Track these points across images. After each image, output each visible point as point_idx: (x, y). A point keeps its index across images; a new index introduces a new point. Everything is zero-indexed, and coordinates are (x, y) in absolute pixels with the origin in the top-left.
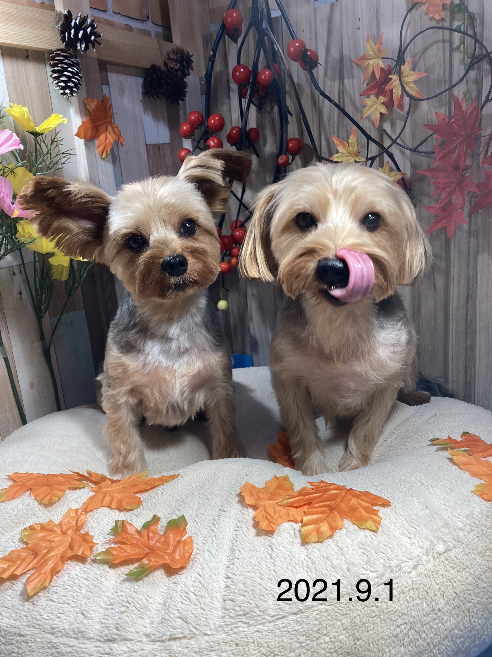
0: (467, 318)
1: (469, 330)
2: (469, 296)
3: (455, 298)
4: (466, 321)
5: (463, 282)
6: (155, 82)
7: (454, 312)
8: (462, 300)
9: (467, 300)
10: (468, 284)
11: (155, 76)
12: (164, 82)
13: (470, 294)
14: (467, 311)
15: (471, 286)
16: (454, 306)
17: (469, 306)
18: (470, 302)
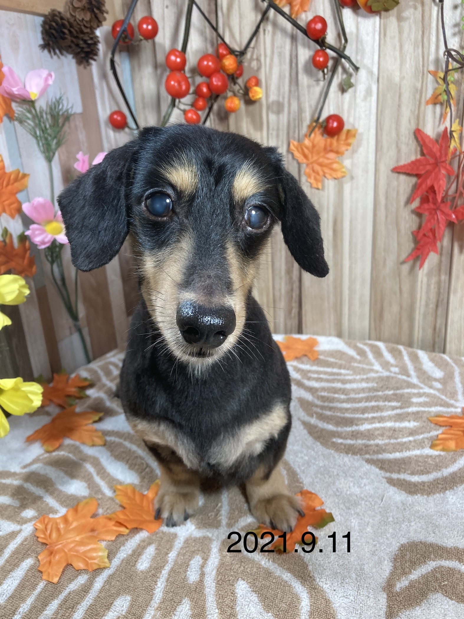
3: (423, 303)
8: (431, 306)
14: (436, 317)
16: (422, 312)
18: (440, 309)
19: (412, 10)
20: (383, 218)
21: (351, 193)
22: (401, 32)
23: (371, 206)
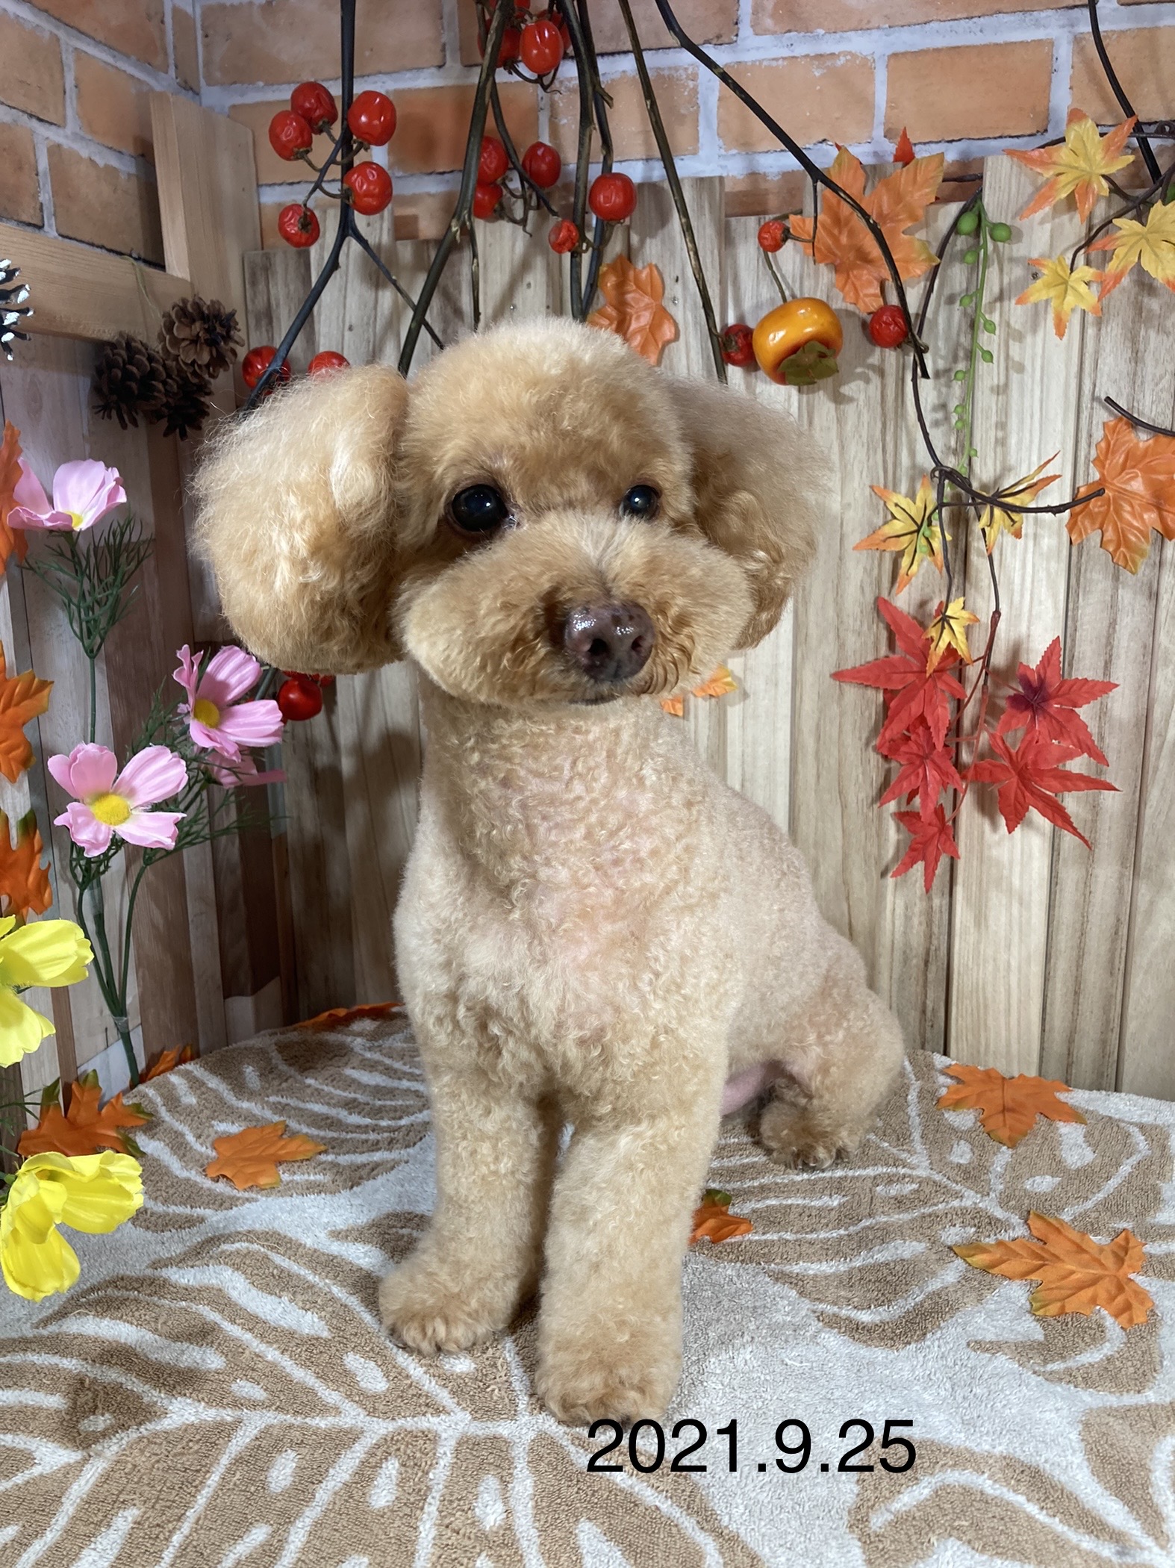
0: (924, 1004)
1: (928, 1035)
2: (932, 953)
3: (897, 956)
4: (924, 1012)
5: (916, 921)
6: (134, 385)
7: (895, 988)
8: (914, 961)
9: (926, 963)
10: (929, 924)
11: (135, 370)
12: (160, 386)
13: (933, 948)
14: (925, 986)
15: (935, 930)
16: (896, 976)
17: (931, 976)
18: (933, 968)
19: (861, 384)
20: (812, 780)
21: (743, 727)
22: (840, 421)
23: (784, 753)
